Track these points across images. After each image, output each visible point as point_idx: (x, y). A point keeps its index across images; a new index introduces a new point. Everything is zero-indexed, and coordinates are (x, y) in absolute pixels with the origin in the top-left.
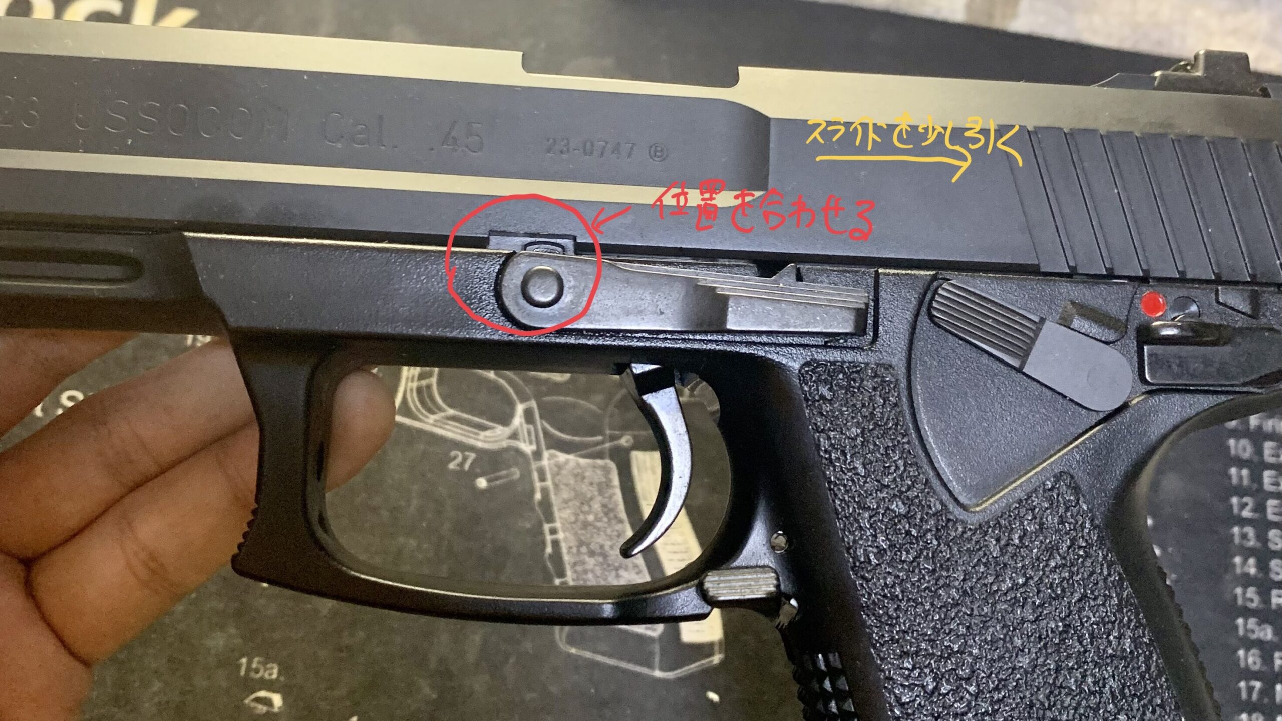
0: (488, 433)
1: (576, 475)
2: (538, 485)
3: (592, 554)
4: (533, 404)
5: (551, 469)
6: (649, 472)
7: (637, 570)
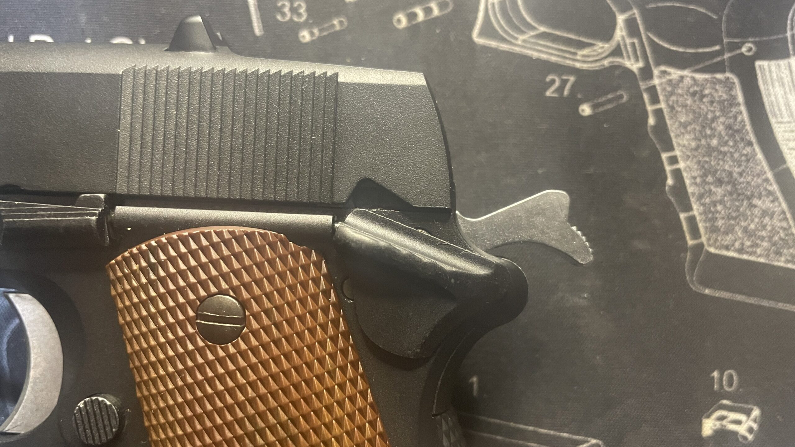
0: (586, 51)
1: (694, 94)
2: (650, 108)
3: (719, 182)
4: (636, 12)
5: (664, 89)
6: (777, 84)
7: (771, 198)
